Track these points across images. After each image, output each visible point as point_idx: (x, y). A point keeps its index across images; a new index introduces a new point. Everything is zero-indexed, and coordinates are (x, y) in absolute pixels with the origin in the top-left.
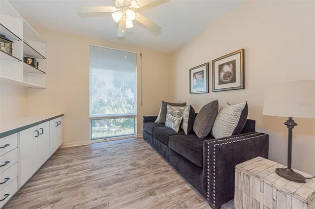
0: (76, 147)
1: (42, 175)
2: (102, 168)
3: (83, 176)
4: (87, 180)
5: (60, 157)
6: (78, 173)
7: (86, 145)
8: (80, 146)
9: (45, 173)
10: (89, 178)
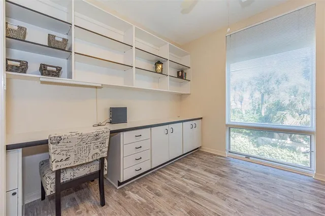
0: (211, 154)
1: (173, 167)
2: (211, 192)
3: (190, 188)
4: (188, 195)
5: (193, 158)
6: (190, 182)
7: (221, 156)
8: (215, 155)
9: (175, 166)
10: (192, 194)
